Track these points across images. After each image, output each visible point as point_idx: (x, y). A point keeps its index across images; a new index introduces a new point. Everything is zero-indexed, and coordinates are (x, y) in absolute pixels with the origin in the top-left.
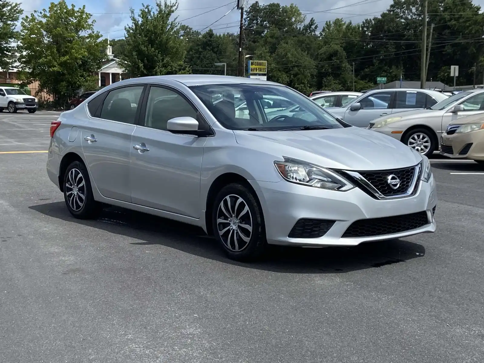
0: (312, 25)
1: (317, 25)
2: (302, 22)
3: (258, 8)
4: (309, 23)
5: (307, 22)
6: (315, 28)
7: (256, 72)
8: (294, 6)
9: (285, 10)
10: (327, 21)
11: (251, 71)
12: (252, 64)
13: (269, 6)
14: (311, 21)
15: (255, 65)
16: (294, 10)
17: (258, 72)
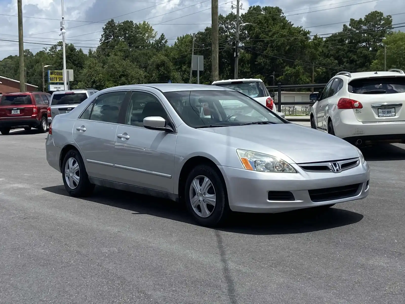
0: (162, 40)
1: (167, 40)
2: (154, 37)
3: (113, 25)
4: (160, 38)
5: (158, 37)
6: (165, 42)
7: (56, 82)
8: (146, 23)
9: (137, 27)
10: (178, 37)
11: (51, 80)
12: (51, 74)
13: (123, 23)
14: (161, 36)
15: (55, 75)
16: (146, 26)
17: (58, 81)
